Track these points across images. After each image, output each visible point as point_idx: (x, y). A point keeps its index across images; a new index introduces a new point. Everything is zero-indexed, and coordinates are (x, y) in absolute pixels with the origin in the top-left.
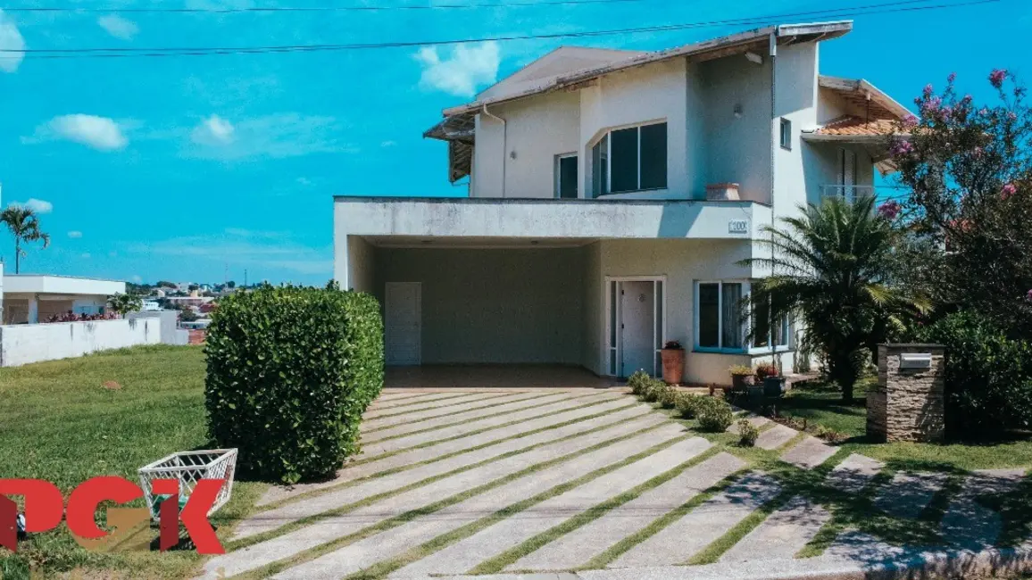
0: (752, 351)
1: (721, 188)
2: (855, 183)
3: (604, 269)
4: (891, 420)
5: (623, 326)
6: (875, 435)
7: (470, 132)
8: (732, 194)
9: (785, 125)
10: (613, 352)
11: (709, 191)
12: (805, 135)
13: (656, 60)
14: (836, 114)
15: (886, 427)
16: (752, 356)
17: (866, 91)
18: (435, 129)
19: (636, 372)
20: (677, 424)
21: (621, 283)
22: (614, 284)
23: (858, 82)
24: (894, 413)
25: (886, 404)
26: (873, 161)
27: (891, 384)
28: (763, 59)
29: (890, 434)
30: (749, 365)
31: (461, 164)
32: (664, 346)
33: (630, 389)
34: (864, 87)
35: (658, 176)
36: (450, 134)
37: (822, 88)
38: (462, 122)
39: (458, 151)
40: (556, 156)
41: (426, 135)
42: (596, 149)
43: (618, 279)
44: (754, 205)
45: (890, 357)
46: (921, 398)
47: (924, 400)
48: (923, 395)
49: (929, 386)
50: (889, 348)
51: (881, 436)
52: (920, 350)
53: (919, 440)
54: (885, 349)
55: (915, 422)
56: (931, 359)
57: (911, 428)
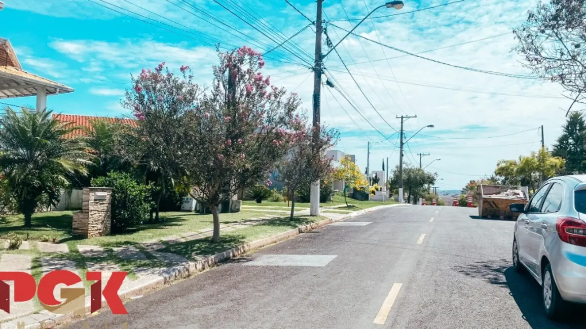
4: (90, 226)
17: (7, 47)
23: (5, 41)
24: (92, 223)
25: (88, 218)
27: (91, 208)
29: (90, 233)
34: (7, 44)
45: (91, 194)
46: (102, 214)
47: (104, 215)
48: (103, 213)
49: (106, 208)
50: (90, 189)
51: (84, 236)
52: (103, 190)
53: (101, 236)
54: (88, 190)
55: (100, 226)
56: (106, 195)
57: (98, 230)
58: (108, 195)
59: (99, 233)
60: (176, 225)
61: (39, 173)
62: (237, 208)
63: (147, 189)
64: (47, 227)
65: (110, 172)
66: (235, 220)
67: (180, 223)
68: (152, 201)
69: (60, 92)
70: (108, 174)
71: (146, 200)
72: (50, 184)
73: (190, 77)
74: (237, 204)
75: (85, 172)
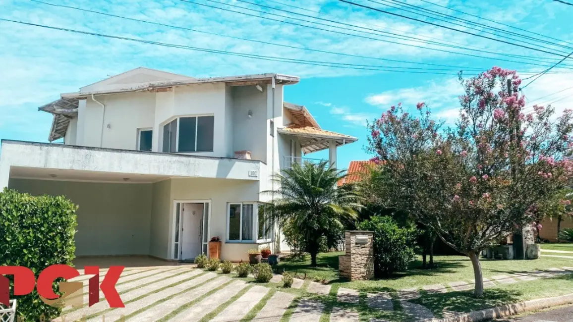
0: (258, 241)
1: (243, 153)
2: (295, 156)
3: (172, 196)
4: (353, 269)
5: (183, 230)
6: (345, 278)
7: (74, 110)
8: (248, 157)
9: (272, 123)
10: (177, 246)
11: (237, 154)
12: (280, 131)
13: (211, 82)
14: (288, 122)
15: (351, 273)
16: (259, 244)
17: (304, 112)
18: (49, 105)
19: (200, 255)
20: (239, 280)
21: (183, 204)
22: (178, 205)
23: (302, 107)
24: (354, 266)
25: (351, 261)
26: (301, 146)
27: (353, 251)
28: (263, 89)
29: (353, 276)
30: (257, 249)
31: (60, 130)
32: (209, 239)
33: (196, 265)
34: (304, 110)
35: (206, 145)
36: (59, 110)
37: (285, 108)
38: (68, 104)
39: (60, 121)
40: (138, 129)
41: (40, 109)
42: (166, 127)
43: (181, 202)
44: (261, 163)
45: (351, 237)
46: (365, 258)
47: (366, 259)
48: (365, 256)
49: (368, 252)
50: (351, 232)
51: (347, 278)
52: (363, 234)
53: (365, 279)
54: (349, 233)
55: (363, 270)
56: (368, 238)
57: (361, 273)
58: (369, 238)
59: (362, 276)
60: (449, 272)
61: (318, 217)
62: (533, 253)
63: (408, 232)
64: (327, 267)
65: (372, 215)
66: (524, 270)
67: (454, 270)
68: (416, 245)
69: (346, 143)
70: (371, 217)
71: (409, 244)
72: (327, 227)
73: (428, 113)
74: (533, 249)
75: (354, 215)
